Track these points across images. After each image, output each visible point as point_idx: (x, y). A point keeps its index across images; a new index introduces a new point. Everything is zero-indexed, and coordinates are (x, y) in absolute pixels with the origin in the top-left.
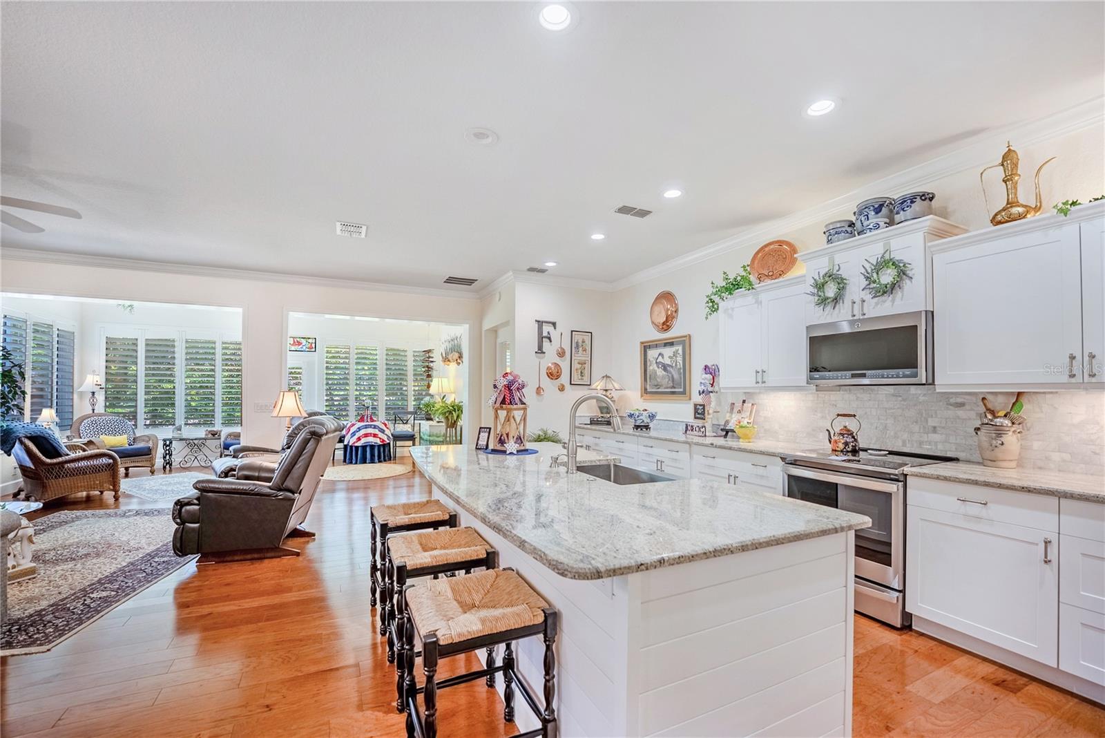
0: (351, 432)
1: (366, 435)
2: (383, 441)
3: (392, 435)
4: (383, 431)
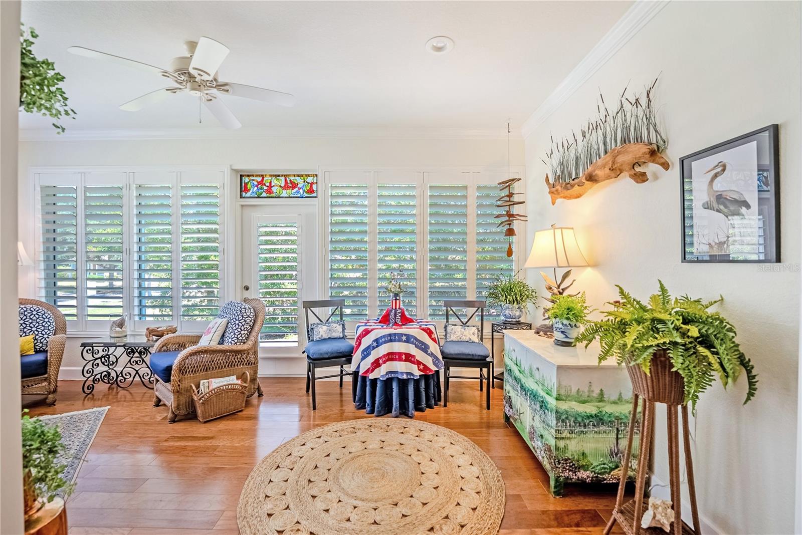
0: (362, 347)
1: (391, 357)
2: (426, 368)
3: (442, 352)
4: (424, 348)
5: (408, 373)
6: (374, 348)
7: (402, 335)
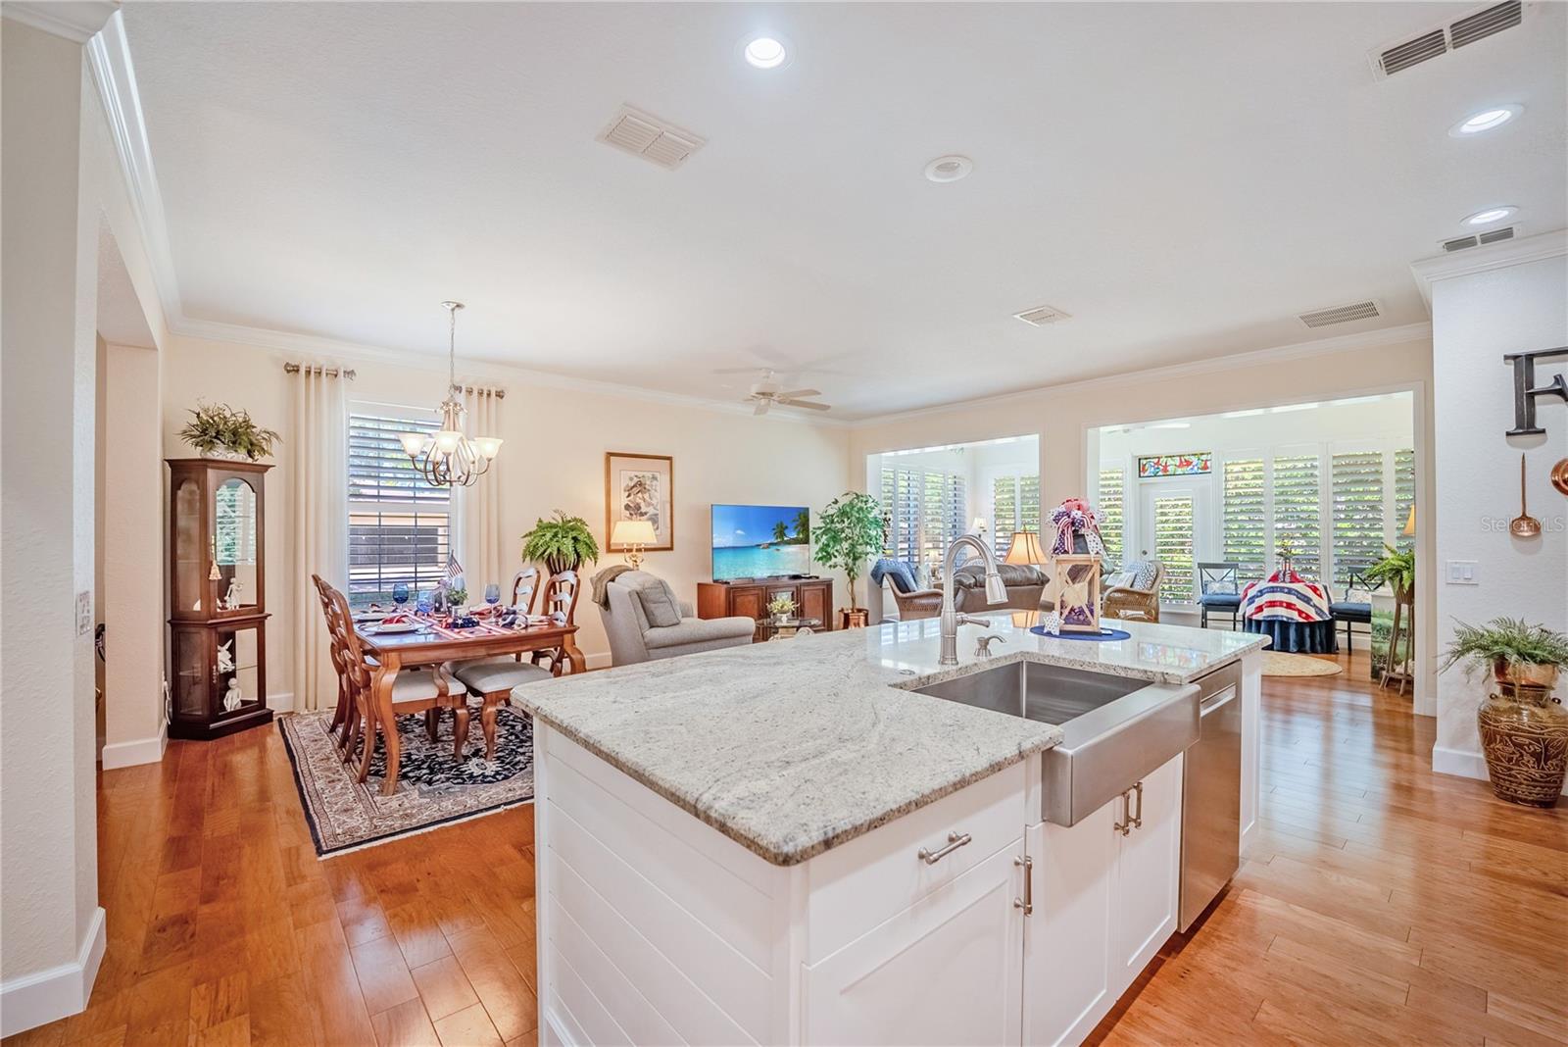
0: (1248, 597)
1: (1272, 604)
2: (1308, 617)
3: (1330, 607)
4: (1307, 600)
5: (1288, 618)
6: (1258, 597)
7: (1284, 588)
